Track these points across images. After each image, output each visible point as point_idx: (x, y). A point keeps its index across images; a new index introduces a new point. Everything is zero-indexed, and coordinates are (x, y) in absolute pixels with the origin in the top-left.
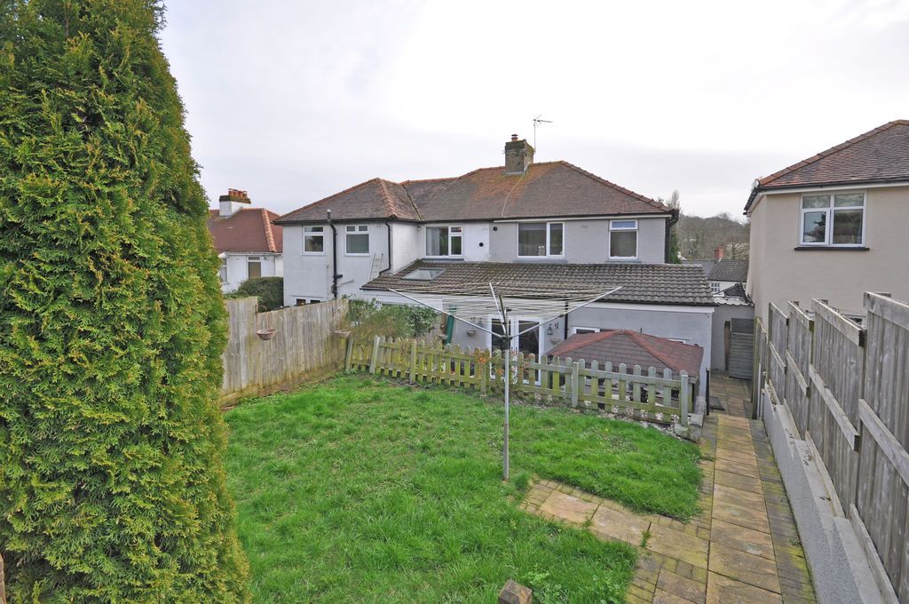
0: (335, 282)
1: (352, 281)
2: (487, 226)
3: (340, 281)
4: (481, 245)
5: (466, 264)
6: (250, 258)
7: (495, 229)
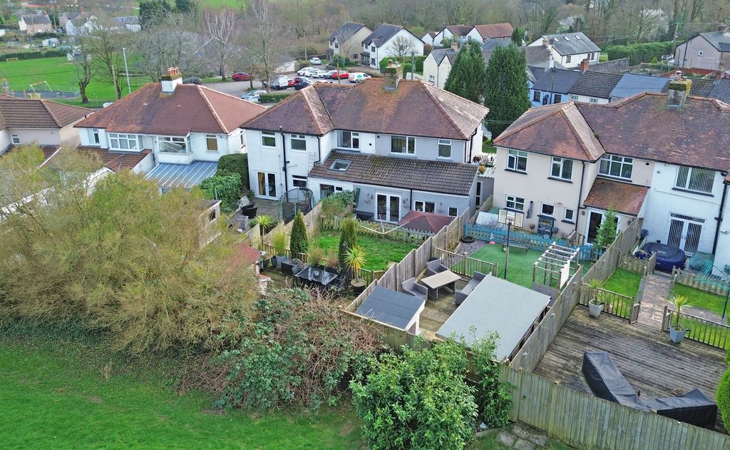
0: (285, 165)
1: (296, 165)
2: (374, 135)
3: (288, 165)
4: (370, 145)
5: (361, 156)
6: (207, 136)
7: (378, 137)
